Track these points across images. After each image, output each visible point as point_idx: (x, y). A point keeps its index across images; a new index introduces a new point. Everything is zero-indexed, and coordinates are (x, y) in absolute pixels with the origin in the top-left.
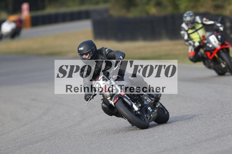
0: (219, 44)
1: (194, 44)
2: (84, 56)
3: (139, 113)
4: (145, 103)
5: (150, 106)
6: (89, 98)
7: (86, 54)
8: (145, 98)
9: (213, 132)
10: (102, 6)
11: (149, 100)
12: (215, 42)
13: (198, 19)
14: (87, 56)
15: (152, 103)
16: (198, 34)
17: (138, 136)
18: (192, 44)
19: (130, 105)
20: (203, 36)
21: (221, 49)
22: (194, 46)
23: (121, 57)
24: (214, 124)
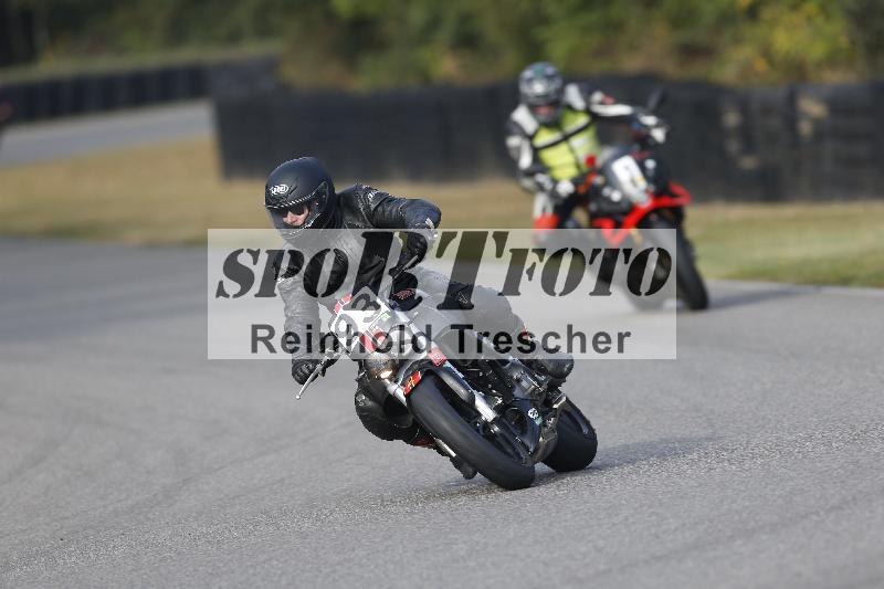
0: (646, 191)
1: (554, 188)
2: (290, 218)
3: (496, 429)
4: (517, 393)
5: (535, 406)
6: (311, 372)
7: (298, 210)
8: (516, 375)
9: (676, 529)
10: (252, 50)
11: (528, 384)
12: (633, 182)
13: (573, 95)
14: (303, 216)
15: (540, 394)
16: (572, 150)
17: (390, 543)
18: (548, 186)
19: (463, 398)
20: (591, 160)
21: (656, 210)
22: (553, 194)
23: (429, 222)
24: (682, 497)
